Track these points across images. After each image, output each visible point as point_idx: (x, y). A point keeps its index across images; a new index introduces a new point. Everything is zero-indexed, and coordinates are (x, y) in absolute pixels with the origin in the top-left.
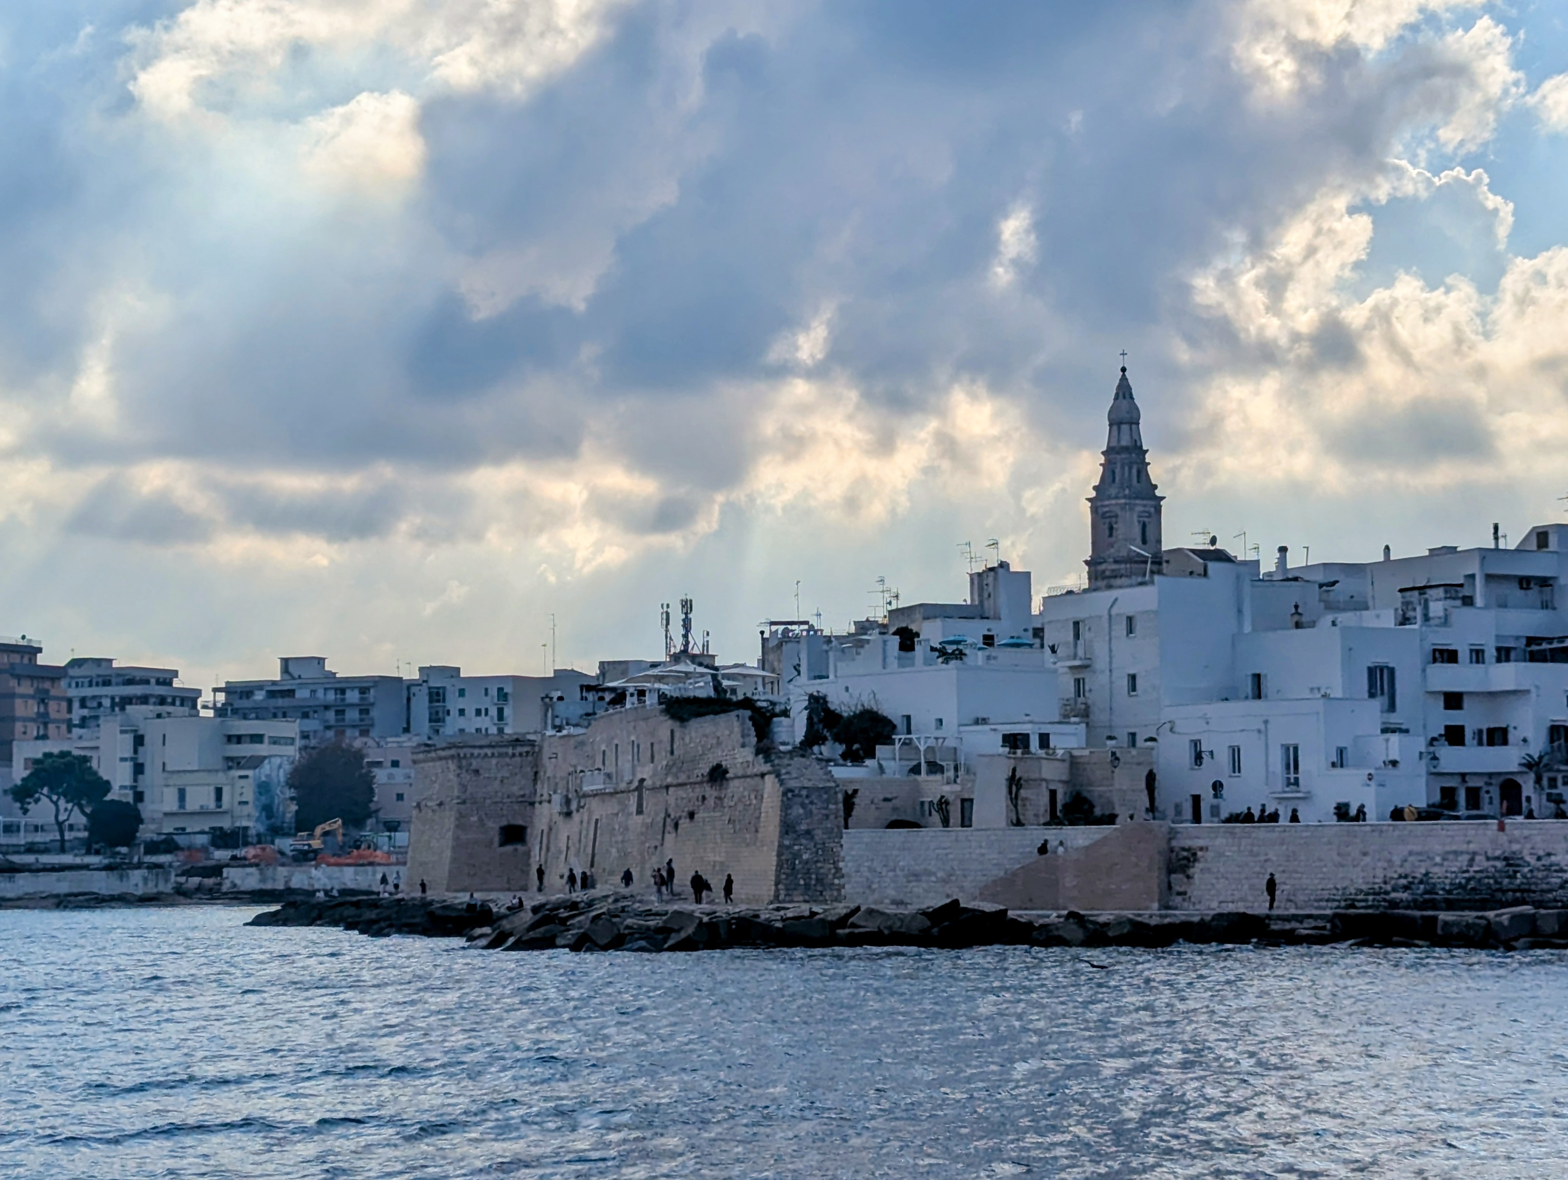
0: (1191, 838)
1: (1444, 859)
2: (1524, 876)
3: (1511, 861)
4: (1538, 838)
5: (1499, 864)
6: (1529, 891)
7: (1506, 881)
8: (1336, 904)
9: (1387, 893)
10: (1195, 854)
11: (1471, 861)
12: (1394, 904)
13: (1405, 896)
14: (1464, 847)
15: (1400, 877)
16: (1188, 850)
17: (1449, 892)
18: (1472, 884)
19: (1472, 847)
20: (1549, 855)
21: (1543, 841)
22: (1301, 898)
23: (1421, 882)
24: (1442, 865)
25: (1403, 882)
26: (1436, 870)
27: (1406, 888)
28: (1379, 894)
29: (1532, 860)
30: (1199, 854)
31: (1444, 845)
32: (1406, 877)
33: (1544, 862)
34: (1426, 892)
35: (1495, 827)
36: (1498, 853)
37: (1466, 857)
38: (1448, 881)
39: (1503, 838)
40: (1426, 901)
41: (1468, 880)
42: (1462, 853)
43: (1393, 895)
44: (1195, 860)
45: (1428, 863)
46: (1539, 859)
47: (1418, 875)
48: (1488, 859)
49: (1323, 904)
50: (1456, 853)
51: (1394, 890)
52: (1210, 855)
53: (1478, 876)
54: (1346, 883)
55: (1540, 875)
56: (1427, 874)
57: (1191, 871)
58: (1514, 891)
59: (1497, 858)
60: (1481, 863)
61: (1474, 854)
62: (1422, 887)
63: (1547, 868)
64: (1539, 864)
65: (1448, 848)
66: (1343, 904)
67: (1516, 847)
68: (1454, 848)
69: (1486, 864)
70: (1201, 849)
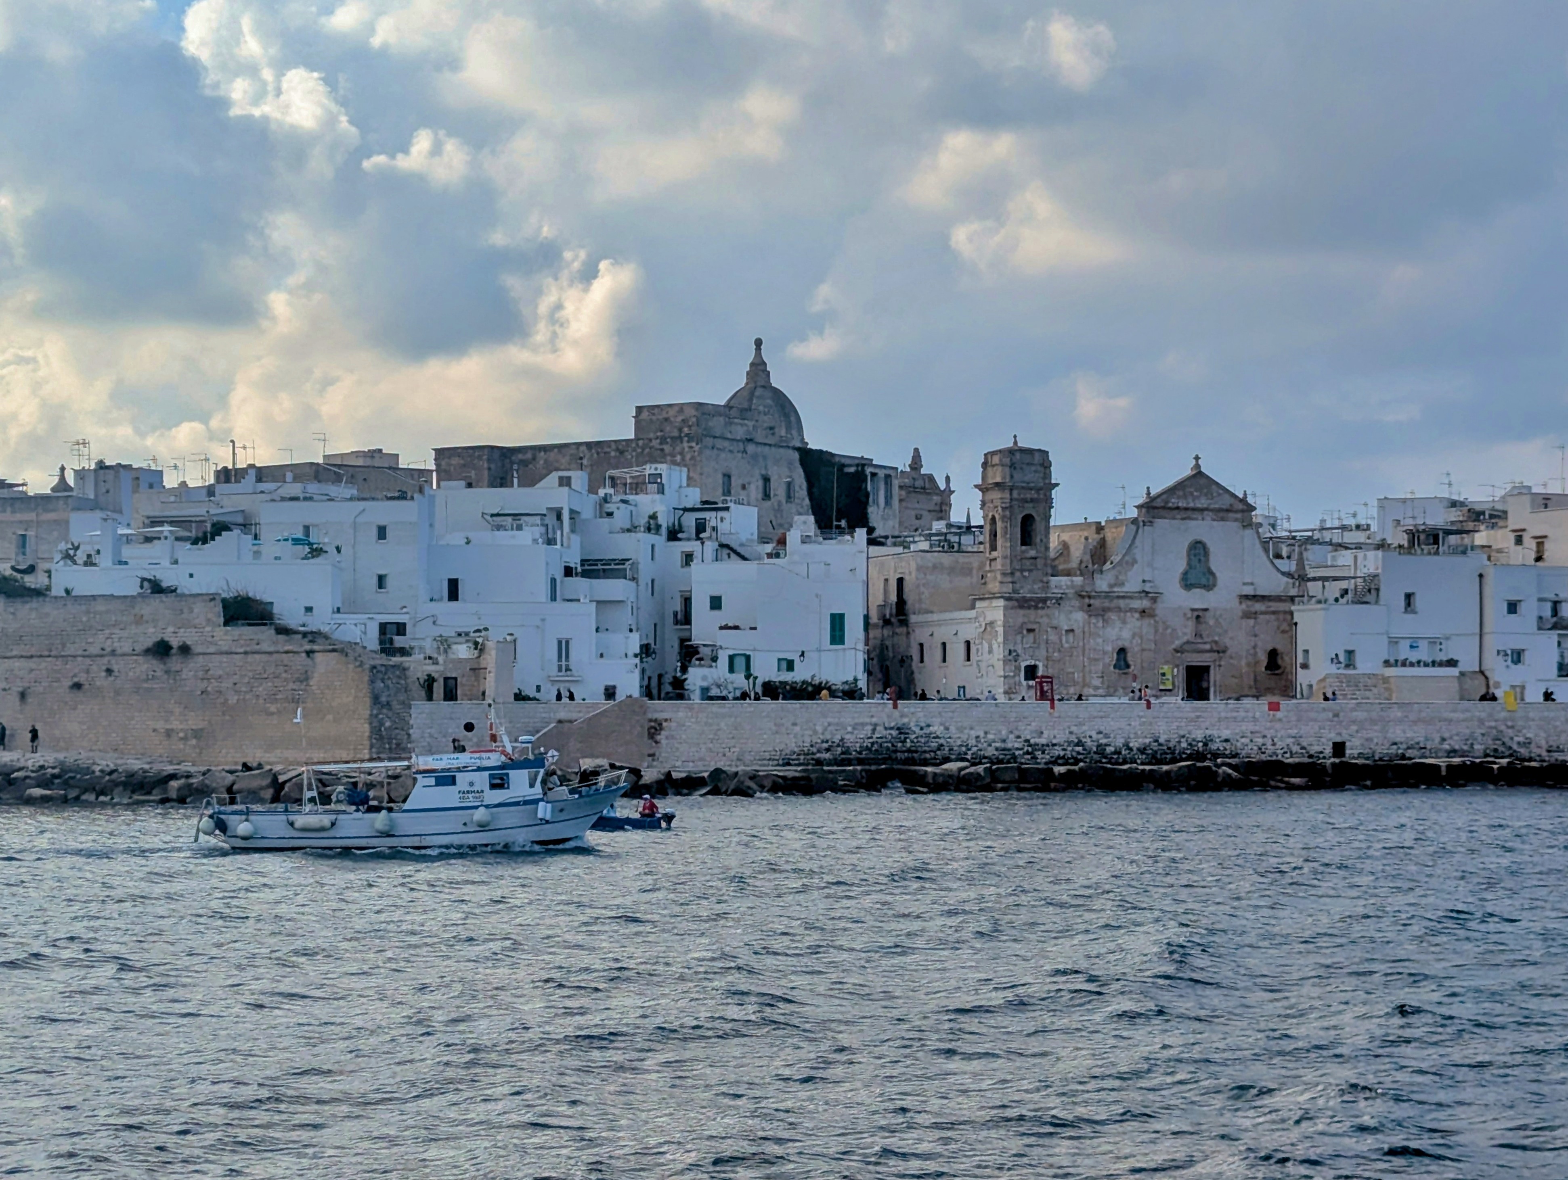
0: (656, 711)
1: (854, 729)
2: (912, 742)
3: (902, 730)
4: (921, 714)
5: (894, 733)
6: (916, 752)
7: (900, 745)
8: (775, 762)
9: (813, 754)
10: (660, 724)
11: (874, 730)
12: (819, 762)
13: (827, 756)
14: (868, 720)
15: (823, 742)
16: (656, 721)
17: (860, 753)
18: (876, 747)
19: (874, 720)
20: (929, 726)
21: (925, 716)
22: (748, 758)
23: (838, 746)
24: (852, 733)
25: (825, 745)
26: (847, 737)
27: (828, 750)
28: (808, 754)
29: (917, 730)
30: (664, 724)
31: (853, 718)
32: (827, 742)
33: (925, 731)
34: (843, 753)
35: (891, 706)
36: (892, 725)
37: (870, 728)
38: (858, 745)
39: (896, 713)
40: (843, 760)
41: (873, 744)
42: (867, 724)
43: (818, 755)
44: (661, 729)
45: (842, 732)
46: (922, 729)
47: (837, 741)
48: (886, 729)
49: (766, 762)
50: (863, 724)
51: (819, 751)
52: (673, 724)
53: (880, 741)
54: (782, 746)
55: (923, 740)
56: (842, 740)
57: (658, 738)
58: (904, 752)
59: (892, 728)
60: (880, 732)
61: (876, 725)
62: (839, 749)
63: (928, 736)
64: (922, 732)
65: (856, 721)
66: (781, 762)
67: (906, 720)
68: (861, 720)
69: (885, 733)
70: (666, 720)
